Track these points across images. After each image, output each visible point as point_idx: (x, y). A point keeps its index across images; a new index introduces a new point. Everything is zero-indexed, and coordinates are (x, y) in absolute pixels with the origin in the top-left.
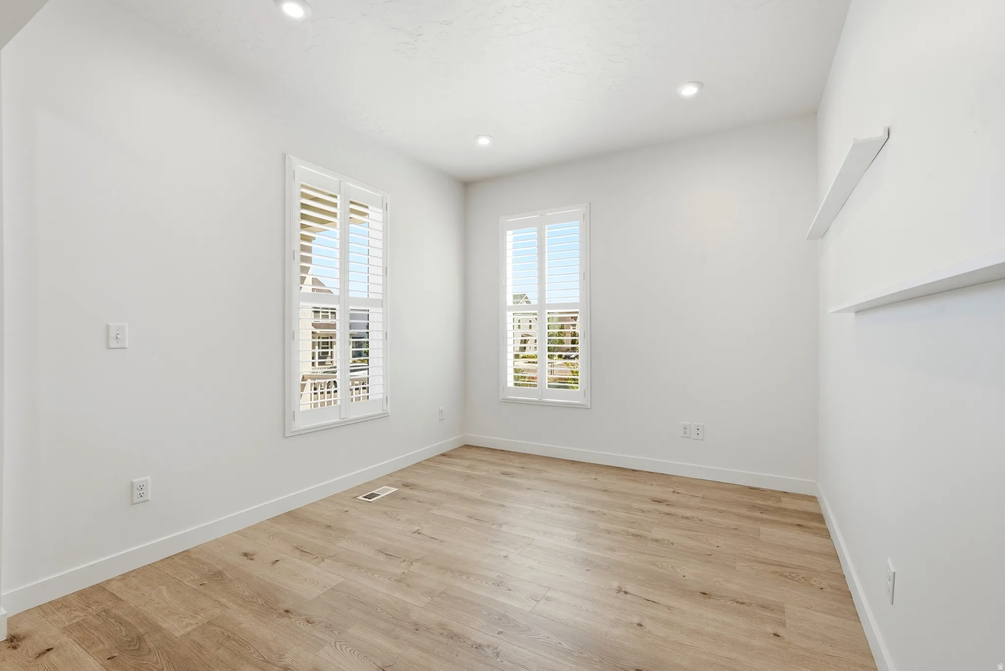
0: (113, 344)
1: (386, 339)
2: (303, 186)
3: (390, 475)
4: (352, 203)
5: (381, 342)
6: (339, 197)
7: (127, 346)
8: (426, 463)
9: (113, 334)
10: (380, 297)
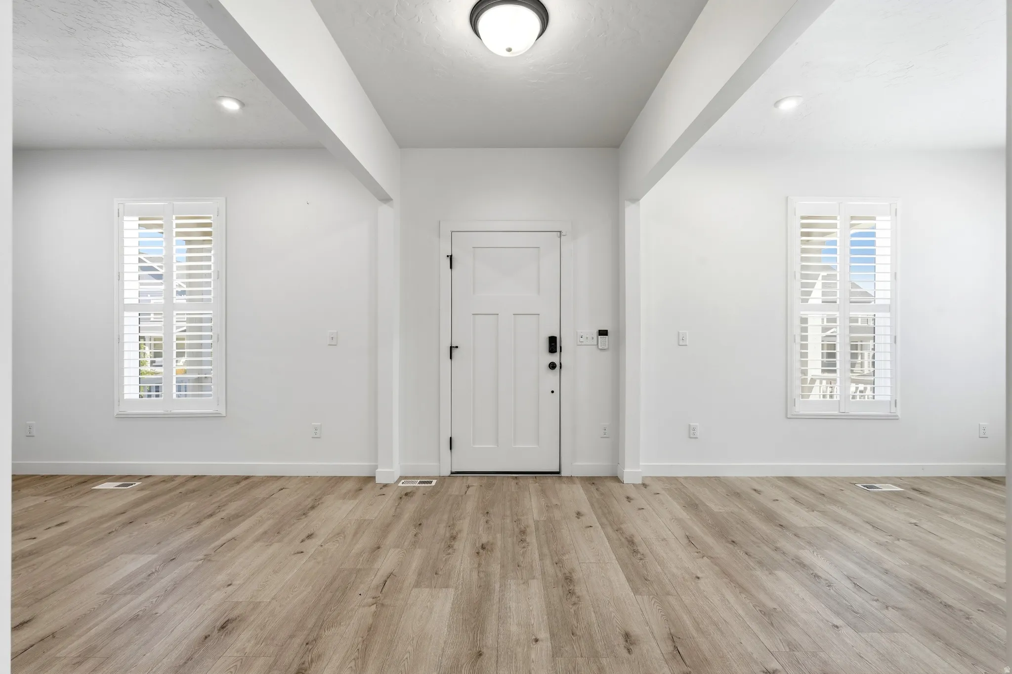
0: (681, 343)
1: (895, 342)
2: (803, 218)
3: (900, 478)
4: (852, 218)
5: (889, 346)
6: (838, 218)
7: (687, 344)
8: (955, 480)
9: (681, 338)
10: (888, 302)
